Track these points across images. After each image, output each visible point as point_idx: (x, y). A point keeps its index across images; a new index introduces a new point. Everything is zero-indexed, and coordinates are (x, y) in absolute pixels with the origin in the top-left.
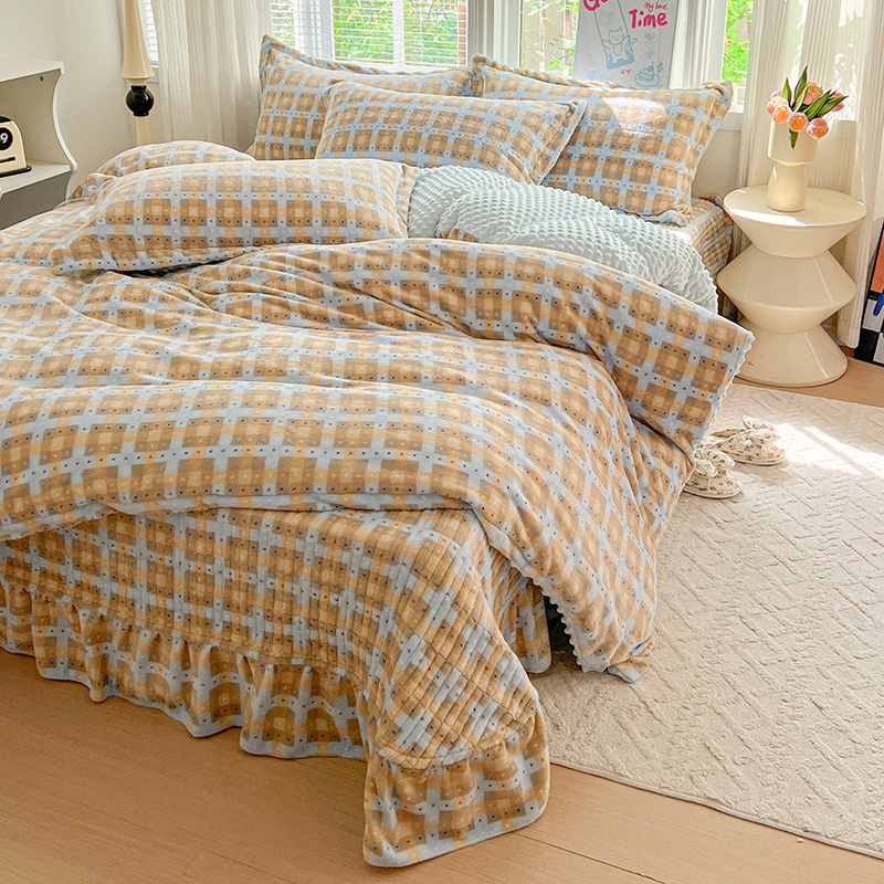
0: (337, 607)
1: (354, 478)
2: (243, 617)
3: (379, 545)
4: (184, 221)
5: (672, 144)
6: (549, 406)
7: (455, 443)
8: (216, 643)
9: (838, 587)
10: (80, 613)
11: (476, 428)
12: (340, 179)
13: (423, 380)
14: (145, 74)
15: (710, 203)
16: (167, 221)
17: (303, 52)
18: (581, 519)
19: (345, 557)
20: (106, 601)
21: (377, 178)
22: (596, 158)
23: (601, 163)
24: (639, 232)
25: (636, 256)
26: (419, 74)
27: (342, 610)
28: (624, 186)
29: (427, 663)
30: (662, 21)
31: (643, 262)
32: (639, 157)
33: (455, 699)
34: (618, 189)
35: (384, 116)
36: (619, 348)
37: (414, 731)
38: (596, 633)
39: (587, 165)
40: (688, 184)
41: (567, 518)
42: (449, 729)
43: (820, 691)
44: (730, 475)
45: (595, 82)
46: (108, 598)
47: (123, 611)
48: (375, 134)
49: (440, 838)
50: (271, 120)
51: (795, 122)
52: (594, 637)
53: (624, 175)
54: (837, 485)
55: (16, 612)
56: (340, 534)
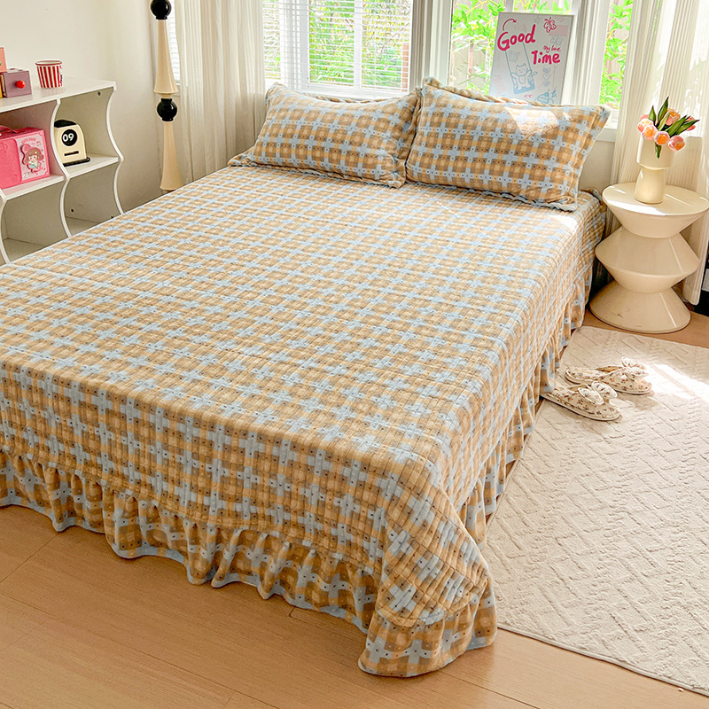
0: (339, 507)
2: (267, 509)
3: (372, 463)
5: (562, 150)
8: (245, 528)
9: (700, 491)
10: (139, 503)
14: (171, 91)
15: (589, 194)
19: (346, 471)
20: (158, 495)
27: (343, 510)
28: (525, 183)
29: (412, 551)
30: (556, 59)
33: (434, 576)
43: (693, 574)
51: (659, 138)
54: (692, 410)
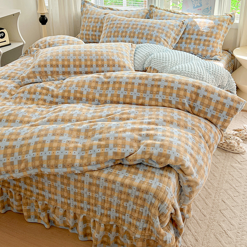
0: (126, 206)
2: (94, 207)
3: (142, 188)
4: (63, 66)
5: (216, 34)
8: (85, 215)
10: (39, 203)
12: (112, 51)
14: (45, 11)
15: (227, 52)
16: (58, 66)
17: (94, 4)
19: (130, 191)
20: (47, 199)
21: (124, 49)
22: (191, 39)
23: (193, 41)
26: (132, 11)
27: (128, 208)
28: (201, 48)
32: (206, 38)
34: (199, 49)
35: (123, 26)
39: (188, 41)
40: (221, 47)
44: (241, 145)
45: (190, 13)
47: (53, 203)
48: (120, 32)
50: (85, 26)
53: (201, 44)
55: (16, 200)
56: (128, 183)
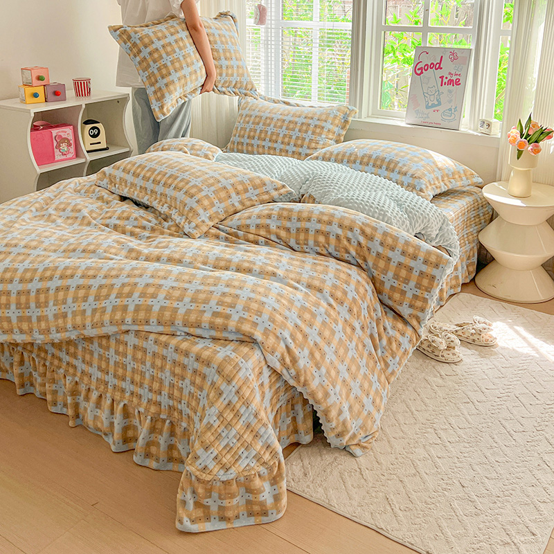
0: (182, 388)
1: (196, 319)
2: (139, 389)
3: (202, 356)
6: (322, 293)
7: (254, 306)
8: (126, 402)
9: (501, 420)
10: (67, 378)
11: (271, 301)
13: (254, 272)
18: (327, 357)
19: (186, 361)
24: (408, 202)
25: (402, 215)
27: (184, 390)
29: (218, 423)
30: (457, 83)
31: (406, 219)
33: (232, 445)
36: (374, 264)
37: (206, 459)
38: (334, 424)
41: (317, 355)
42: (226, 461)
43: (467, 477)
44: (457, 350)
46: (80, 372)
47: (86, 379)
49: (220, 521)
51: (520, 145)
52: (333, 426)
54: (523, 362)
56: (185, 348)
